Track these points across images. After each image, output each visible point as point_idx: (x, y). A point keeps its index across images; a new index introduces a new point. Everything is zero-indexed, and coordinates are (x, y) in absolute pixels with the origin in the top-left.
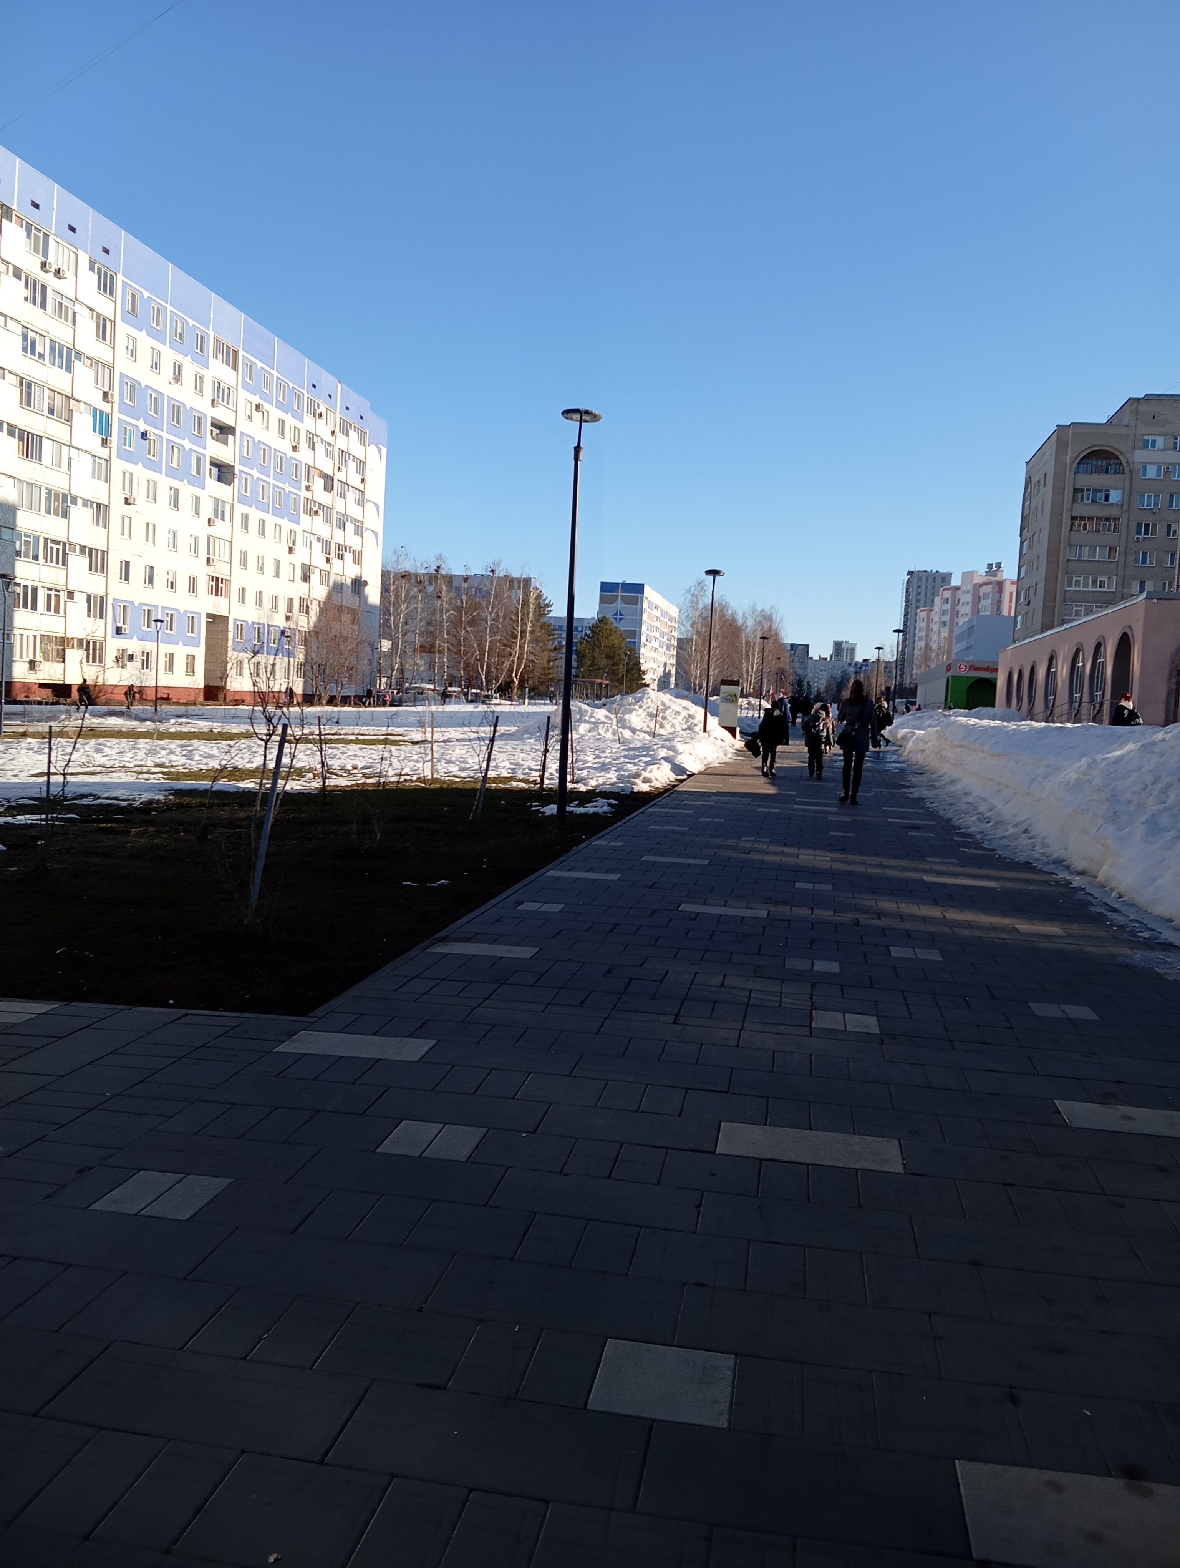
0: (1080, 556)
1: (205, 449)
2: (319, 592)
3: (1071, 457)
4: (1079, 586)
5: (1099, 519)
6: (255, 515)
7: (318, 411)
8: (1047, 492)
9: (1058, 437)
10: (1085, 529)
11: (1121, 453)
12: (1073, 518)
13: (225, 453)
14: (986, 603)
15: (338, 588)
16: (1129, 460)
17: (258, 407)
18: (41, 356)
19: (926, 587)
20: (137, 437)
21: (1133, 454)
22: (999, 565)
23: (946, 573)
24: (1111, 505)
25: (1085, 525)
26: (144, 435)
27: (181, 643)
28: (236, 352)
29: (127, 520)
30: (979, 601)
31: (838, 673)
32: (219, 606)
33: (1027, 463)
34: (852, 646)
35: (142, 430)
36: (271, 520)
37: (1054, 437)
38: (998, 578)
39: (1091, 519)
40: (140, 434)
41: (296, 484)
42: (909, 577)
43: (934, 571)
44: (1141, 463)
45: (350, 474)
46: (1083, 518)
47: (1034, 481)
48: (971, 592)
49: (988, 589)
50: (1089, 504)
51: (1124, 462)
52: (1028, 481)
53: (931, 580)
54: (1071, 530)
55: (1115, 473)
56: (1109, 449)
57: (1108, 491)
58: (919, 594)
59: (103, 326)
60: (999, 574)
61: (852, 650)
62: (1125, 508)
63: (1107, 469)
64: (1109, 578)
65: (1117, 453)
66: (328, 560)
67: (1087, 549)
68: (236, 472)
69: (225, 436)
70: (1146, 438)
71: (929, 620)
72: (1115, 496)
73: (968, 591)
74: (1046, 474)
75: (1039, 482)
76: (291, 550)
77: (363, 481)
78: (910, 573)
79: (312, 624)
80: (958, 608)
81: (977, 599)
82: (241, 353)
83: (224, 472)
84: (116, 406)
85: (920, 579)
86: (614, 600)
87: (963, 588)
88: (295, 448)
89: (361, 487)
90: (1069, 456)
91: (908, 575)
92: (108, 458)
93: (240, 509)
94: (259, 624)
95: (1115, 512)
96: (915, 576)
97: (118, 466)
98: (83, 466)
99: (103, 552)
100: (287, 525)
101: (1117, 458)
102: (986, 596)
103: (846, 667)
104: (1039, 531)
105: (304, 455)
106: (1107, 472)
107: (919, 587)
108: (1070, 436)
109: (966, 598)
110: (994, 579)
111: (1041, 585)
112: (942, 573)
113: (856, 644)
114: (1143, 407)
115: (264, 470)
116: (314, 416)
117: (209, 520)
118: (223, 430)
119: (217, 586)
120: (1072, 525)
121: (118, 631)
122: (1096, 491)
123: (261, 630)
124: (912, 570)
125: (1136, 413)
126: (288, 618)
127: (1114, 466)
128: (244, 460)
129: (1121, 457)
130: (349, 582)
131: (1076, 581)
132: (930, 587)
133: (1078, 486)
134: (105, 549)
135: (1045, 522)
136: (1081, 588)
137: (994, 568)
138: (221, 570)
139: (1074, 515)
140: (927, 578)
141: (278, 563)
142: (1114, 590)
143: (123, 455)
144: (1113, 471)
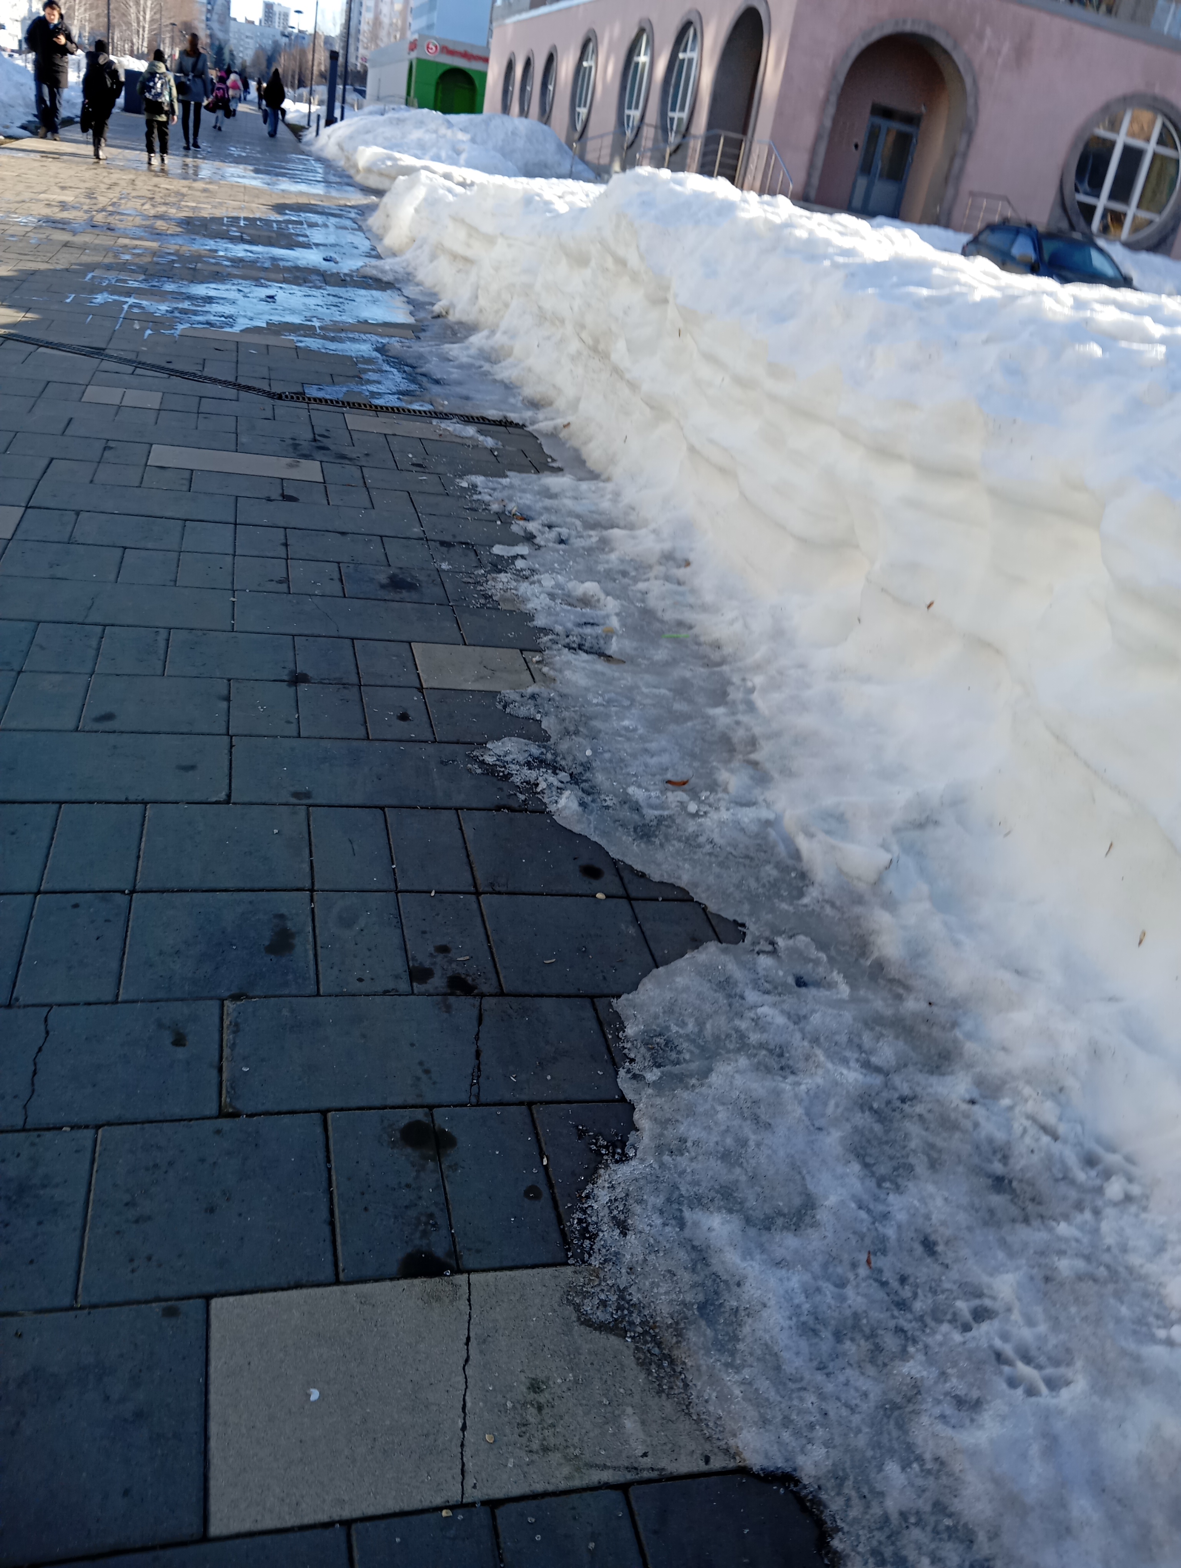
31: (268, 43)
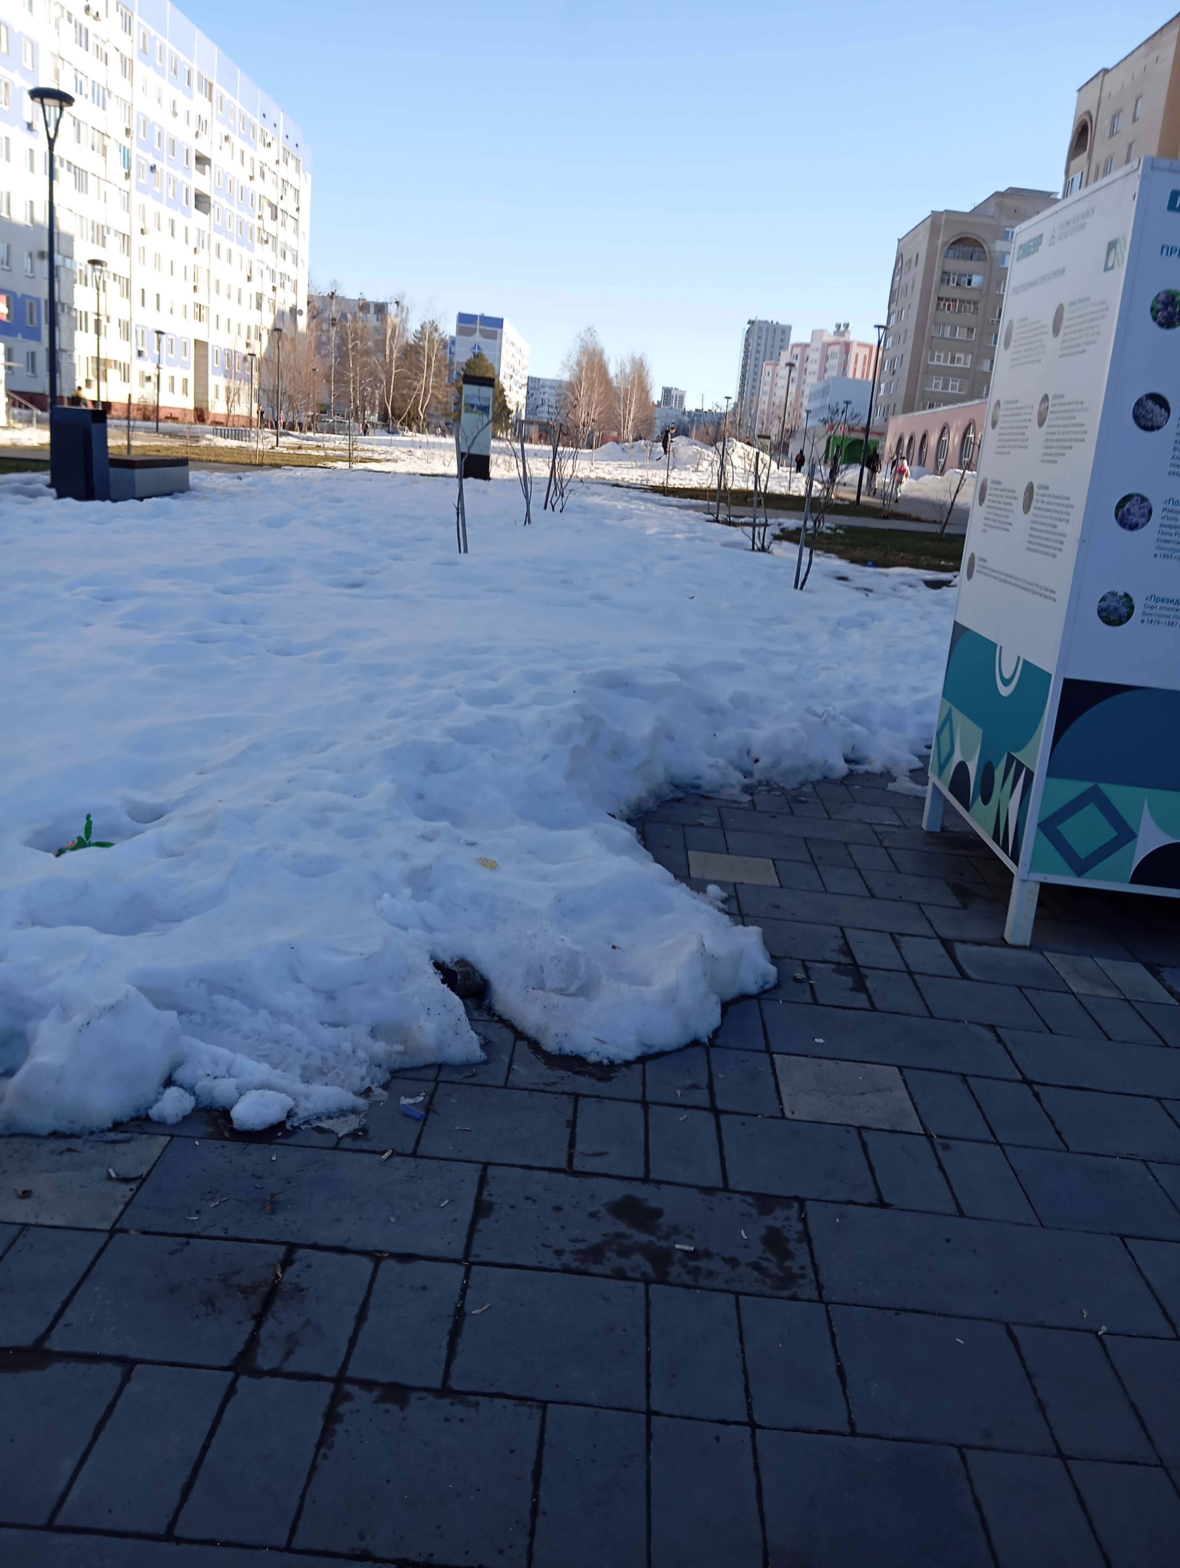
0: (943, 334)
1: (191, 178)
2: (268, 321)
3: (942, 242)
4: (940, 361)
5: (962, 301)
6: (226, 244)
7: (267, 142)
8: (919, 271)
9: (932, 222)
10: (949, 309)
11: (985, 242)
12: (940, 299)
13: (202, 182)
14: (833, 362)
15: (280, 315)
16: (991, 250)
17: (227, 138)
18: (86, 96)
19: (767, 338)
20: (147, 169)
21: (995, 243)
22: (847, 326)
23: (786, 326)
24: (973, 289)
25: (949, 305)
26: (153, 168)
27: (178, 366)
28: (211, 85)
29: (142, 249)
30: (827, 359)
32: (200, 332)
33: (899, 240)
34: (681, 394)
35: (151, 164)
36: (237, 249)
37: (929, 222)
38: (845, 339)
39: (954, 300)
40: (149, 168)
41: (251, 213)
42: (749, 326)
43: (775, 322)
44: (1001, 252)
45: (288, 204)
46: (947, 300)
47: (906, 258)
48: (820, 350)
49: (836, 349)
50: (953, 287)
51: (987, 250)
52: (900, 257)
53: (771, 331)
54: (937, 309)
55: (978, 259)
56: (975, 238)
57: (971, 276)
58: (759, 344)
59: (127, 67)
60: (846, 334)
61: (682, 398)
62: (984, 292)
63: (972, 256)
64: (965, 356)
65: (981, 242)
66: (274, 289)
67: (949, 327)
68: (212, 203)
69: (203, 167)
70: (1007, 229)
71: (775, 375)
72: (976, 280)
73: (817, 350)
74: (918, 255)
75: (910, 260)
76: (249, 279)
77: (298, 209)
78: (751, 322)
79: (263, 351)
80: (805, 365)
81: (825, 358)
82: (216, 86)
83: (202, 202)
84: (134, 139)
85: (761, 329)
86: (471, 332)
87: (813, 346)
88: (251, 178)
89: (295, 215)
90: (940, 240)
91: (748, 323)
92: (129, 191)
93: (216, 238)
94: (229, 350)
95: (974, 296)
96: (756, 326)
97: (137, 198)
98: (115, 198)
99: (127, 279)
100: (247, 255)
101: (982, 247)
102: (833, 355)
103: (680, 416)
104: (907, 307)
105: (258, 187)
106: (971, 259)
107: (759, 337)
108: (943, 221)
109: (815, 356)
110: (842, 339)
111: (907, 359)
112: (783, 326)
113: (684, 392)
114: (1007, 201)
115: (230, 200)
116: (264, 145)
117: (195, 249)
118: (202, 161)
119: (200, 311)
120: (938, 305)
121: (140, 353)
122: (961, 275)
123: (230, 356)
124: (753, 319)
125: (1000, 206)
126: (248, 345)
127: (977, 254)
128: (218, 191)
129: (984, 246)
130: (288, 310)
131: (938, 356)
132: (770, 339)
133: (946, 269)
134: (129, 278)
135: (915, 299)
136: (941, 363)
137: (842, 328)
138: (201, 298)
139: (941, 296)
140: (768, 329)
141: (240, 291)
142: (969, 367)
143: (140, 187)
144: (976, 258)
